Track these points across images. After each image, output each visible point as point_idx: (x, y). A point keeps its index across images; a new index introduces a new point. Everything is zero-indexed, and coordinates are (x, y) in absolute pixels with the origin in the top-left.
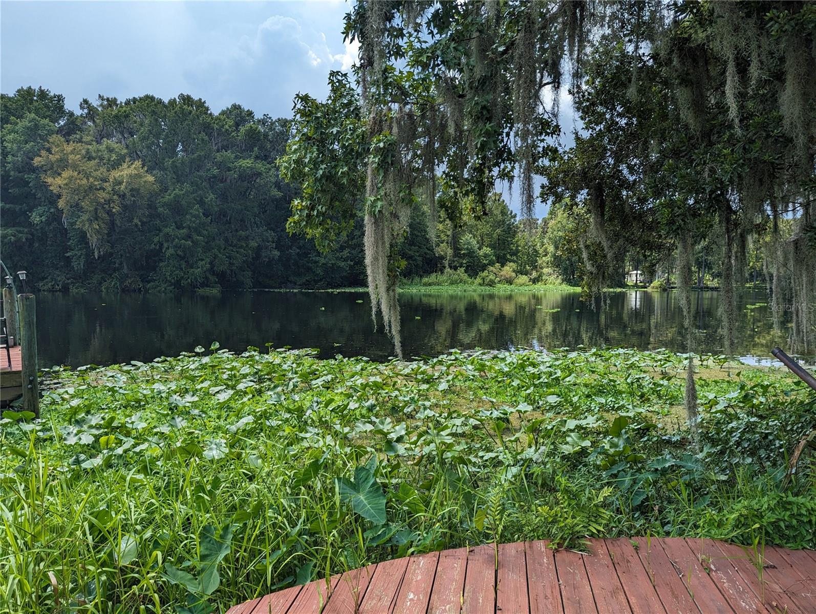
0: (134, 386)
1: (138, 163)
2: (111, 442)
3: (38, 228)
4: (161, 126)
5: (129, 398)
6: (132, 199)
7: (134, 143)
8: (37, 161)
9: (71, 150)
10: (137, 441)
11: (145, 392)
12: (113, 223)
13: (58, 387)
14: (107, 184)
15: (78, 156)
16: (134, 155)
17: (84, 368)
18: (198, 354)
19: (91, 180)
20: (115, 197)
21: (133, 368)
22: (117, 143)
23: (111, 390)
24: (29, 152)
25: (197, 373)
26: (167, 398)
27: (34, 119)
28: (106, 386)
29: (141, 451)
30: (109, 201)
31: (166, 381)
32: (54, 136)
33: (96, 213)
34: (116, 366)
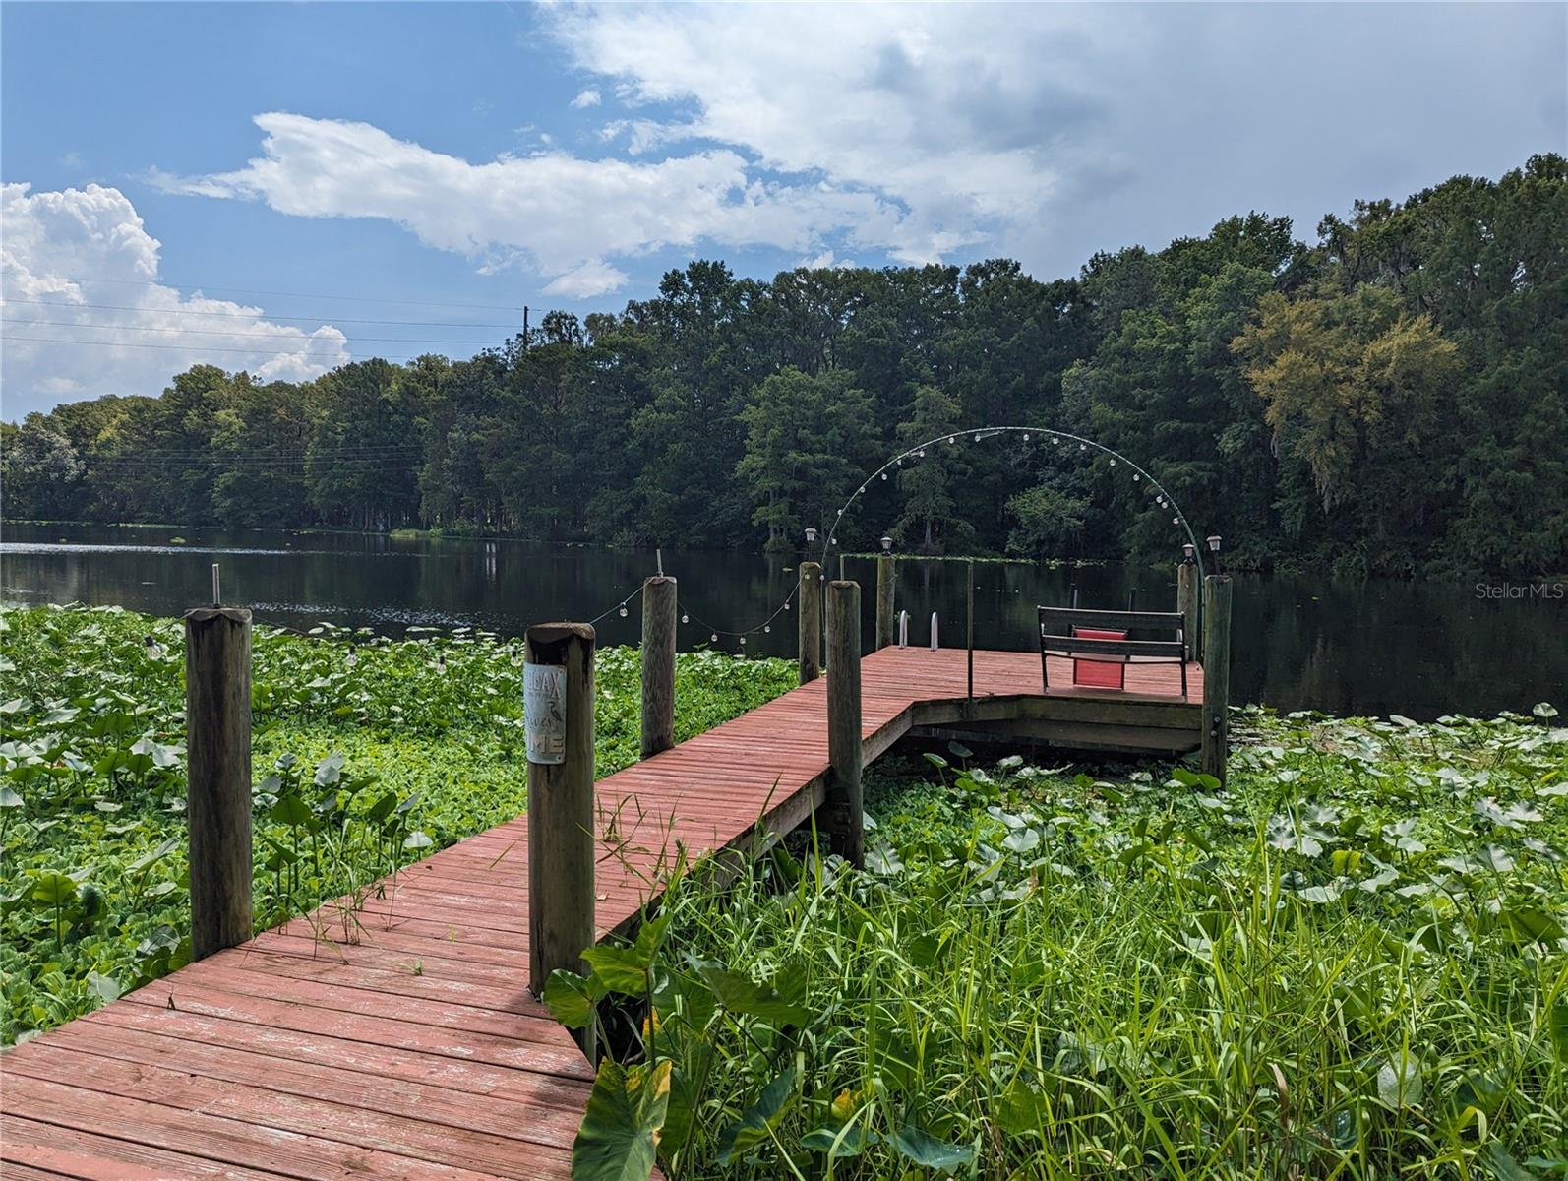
0: (1396, 765)
1: (1424, 320)
2: (1354, 864)
3: (1229, 460)
4: (1480, 233)
5: (1386, 786)
6: (1406, 392)
7: (1418, 281)
8: (1237, 344)
9: (1296, 314)
10: (1404, 876)
11: (1420, 781)
12: (1363, 441)
13: (1254, 743)
14: (1359, 369)
15: (1307, 324)
16: (1416, 303)
17: (1301, 715)
18: (1539, 721)
19: (1328, 364)
20: (1372, 393)
21: (1394, 729)
22: (1384, 286)
23: (1353, 764)
24: (1226, 329)
25: (1537, 761)
26: (1467, 803)
27: (1237, 271)
28: (1340, 756)
29: (1413, 898)
30: (1359, 401)
31: (1464, 767)
32: (1268, 294)
33: (1332, 428)
34: (1360, 721)
